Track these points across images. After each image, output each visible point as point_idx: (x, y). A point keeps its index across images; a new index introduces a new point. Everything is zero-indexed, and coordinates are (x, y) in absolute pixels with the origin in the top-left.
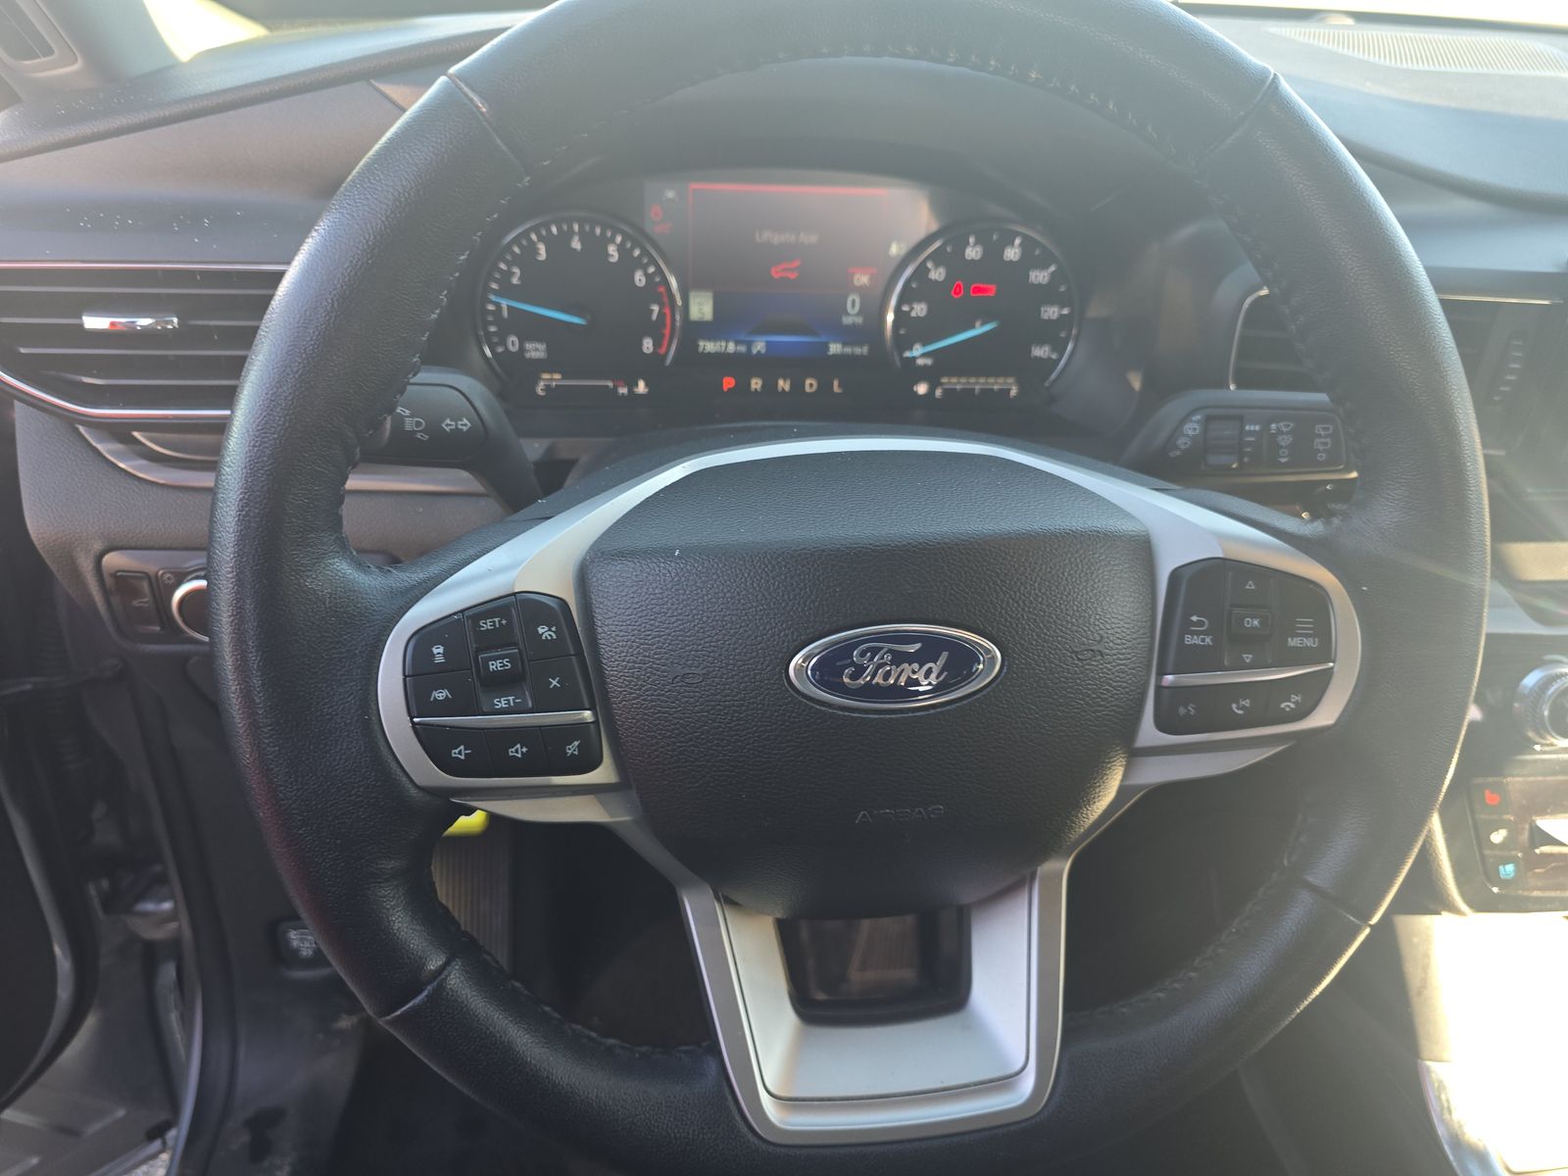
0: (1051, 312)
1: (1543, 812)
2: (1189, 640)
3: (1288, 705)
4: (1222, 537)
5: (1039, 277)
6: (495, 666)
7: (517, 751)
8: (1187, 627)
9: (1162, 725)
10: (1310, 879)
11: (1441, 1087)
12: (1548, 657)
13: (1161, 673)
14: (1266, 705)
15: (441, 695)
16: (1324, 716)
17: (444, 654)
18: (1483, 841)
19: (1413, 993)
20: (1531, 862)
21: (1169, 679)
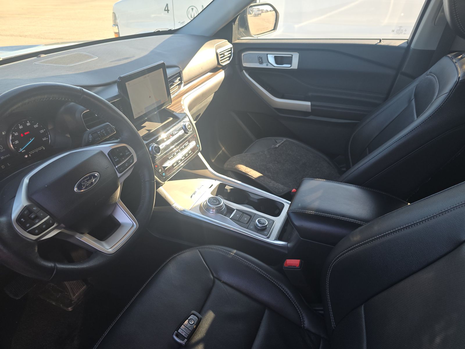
0: (42, 131)
1: (163, 165)
2: (116, 160)
3: (131, 161)
4: (110, 146)
5: (36, 126)
6: (32, 216)
7: (44, 226)
8: (114, 159)
9: (120, 173)
10: (146, 180)
11: (176, 207)
12: (150, 145)
13: (115, 167)
14: (129, 163)
15: (28, 225)
16: (135, 160)
17: (24, 219)
18: (159, 172)
19: (165, 198)
20: (166, 171)
21: (117, 167)
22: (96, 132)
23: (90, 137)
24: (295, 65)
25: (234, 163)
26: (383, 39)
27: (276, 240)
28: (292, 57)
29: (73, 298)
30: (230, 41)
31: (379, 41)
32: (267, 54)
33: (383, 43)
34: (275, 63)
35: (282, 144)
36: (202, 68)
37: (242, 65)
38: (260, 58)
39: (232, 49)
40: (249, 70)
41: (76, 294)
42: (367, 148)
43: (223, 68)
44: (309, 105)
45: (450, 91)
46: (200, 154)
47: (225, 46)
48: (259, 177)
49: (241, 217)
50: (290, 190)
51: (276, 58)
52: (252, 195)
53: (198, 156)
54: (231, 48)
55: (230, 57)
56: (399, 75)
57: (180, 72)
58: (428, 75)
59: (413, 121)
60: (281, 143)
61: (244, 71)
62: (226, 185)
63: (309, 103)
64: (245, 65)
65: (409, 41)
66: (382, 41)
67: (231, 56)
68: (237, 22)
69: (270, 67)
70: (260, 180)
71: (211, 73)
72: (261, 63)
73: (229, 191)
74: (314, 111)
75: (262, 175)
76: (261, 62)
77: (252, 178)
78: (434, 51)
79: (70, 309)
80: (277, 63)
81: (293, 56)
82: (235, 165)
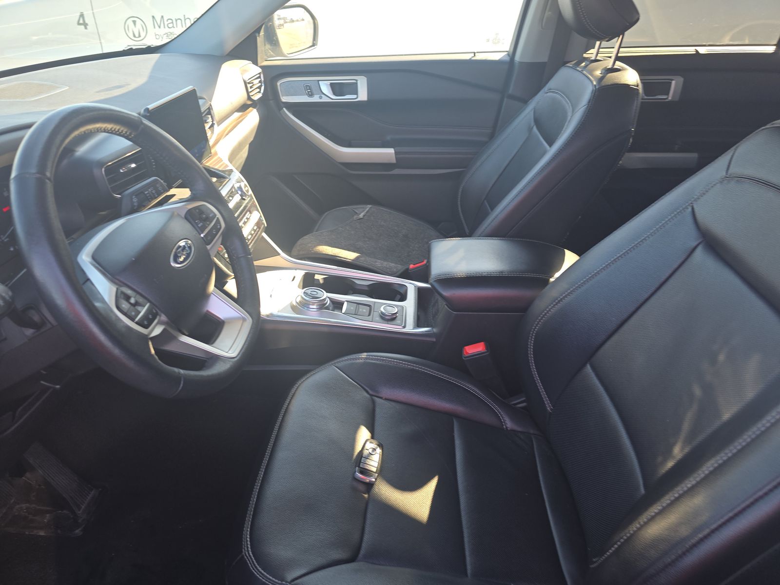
2: (199, 226)
8: (197, 224)
9: (208, 245)
13: (200, 236)
14: (216, 229)
16: (223, 225)
21: (202, 235)
22: (143, 192)
23: (135, 200)
24: (363, 95)
25: (310, 245)
26: (477, 52)
27: (414, 328)
28: (357, 83)
29: (79, 514)
30: (255, 62)
31: (473, 55)
32: (319, 81)
33: (479, 57)
34: (332, 93)
35: (367, 212)
36: (232, 104)
37: (280, 99)
38: (308, 88)
39: (262, 75)
40: (292, 107)
41: (83, 507)
42: (485, 201)
43: (254, 104)
44: (392, 153)
45: (589, 102)
46: (264, 235)
47: (250, 70)
48: (357, 258)
49: (357, 310)
50: (407, 267)
51: (333, 86)
52: (357, 282)
53: (263, 237)
54: (260, 74)
55: (260, 88)
56: (505, 99)
57: (209, 107)
58: (547, 93)
59: (545, 152)
60: (365, 212)
61: (284, 109)
62: (314, 274)
63: (391, 151)
64: (284, 99)
65: (511, 53)
66: (476, 54)
67: (261, 86)
68: (262, 33)
69: (325, 99)
70: (361, 261)
71: (241, 113)
72: (311, 95)
73: (321, 282)
74: (400, 162)
75: (359, 255)
76: (310, 93)
77: (347, 260)
78: (546, 62)
79: (78, 532)
80: (335, 94)
81: (359, 82)
82: (312, 248)
